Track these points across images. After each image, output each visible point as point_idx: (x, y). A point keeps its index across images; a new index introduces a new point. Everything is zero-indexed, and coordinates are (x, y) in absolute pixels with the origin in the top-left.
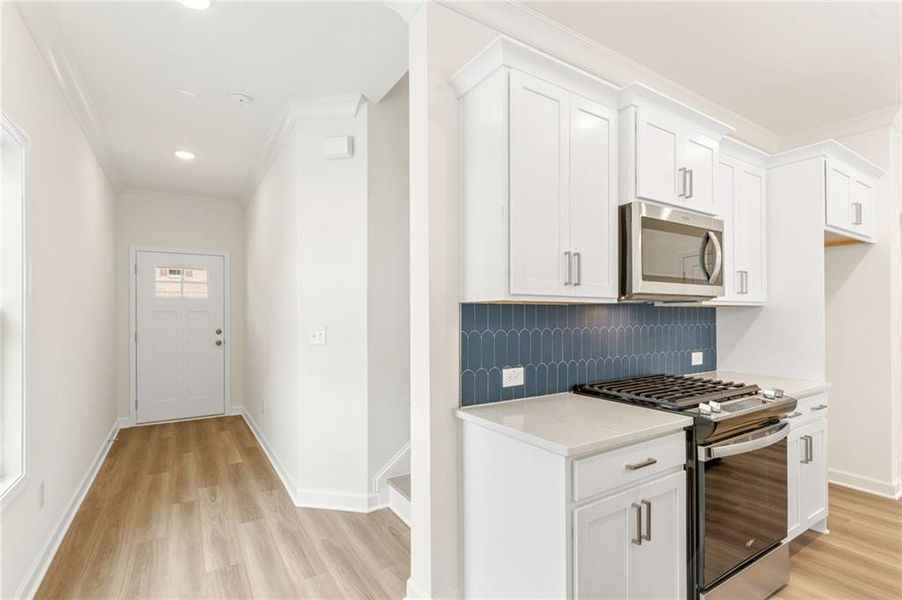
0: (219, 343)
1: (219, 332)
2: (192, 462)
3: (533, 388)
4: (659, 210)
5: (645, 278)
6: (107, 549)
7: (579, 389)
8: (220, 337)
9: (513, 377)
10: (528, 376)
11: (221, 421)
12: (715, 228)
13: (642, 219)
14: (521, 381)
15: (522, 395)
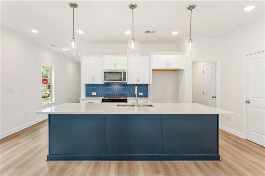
5: (105, 80)
12: (123, 71)
13: (104, 72)
14: (96, 94)
15: (96, 96)
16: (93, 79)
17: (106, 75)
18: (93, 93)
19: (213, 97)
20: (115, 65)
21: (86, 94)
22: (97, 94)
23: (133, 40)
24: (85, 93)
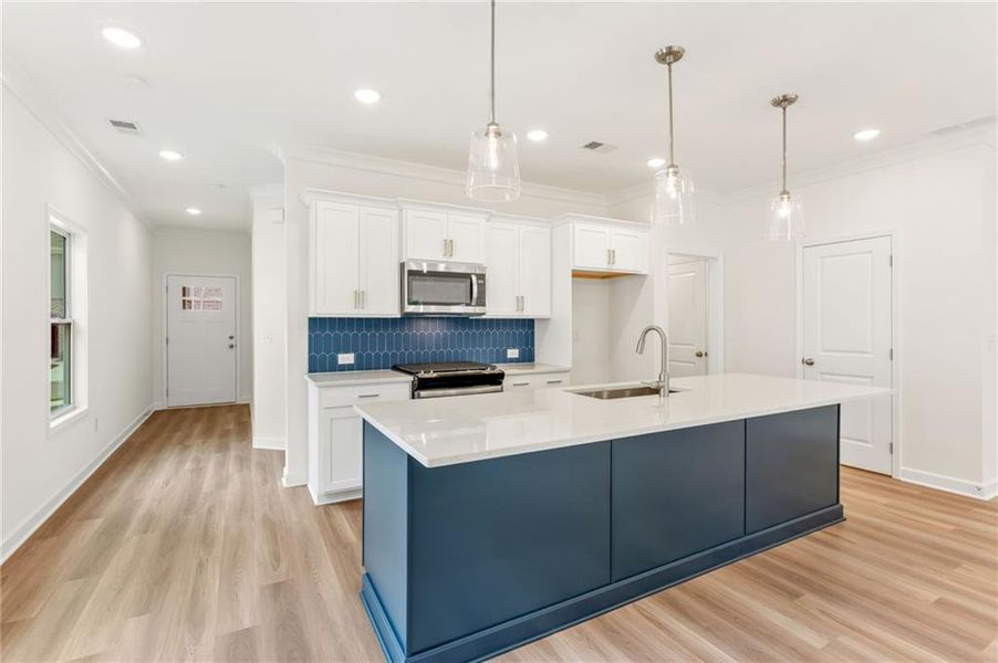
0: (232, 347)
1: (231, 338)
2: (198, 428)
3: (361, 365)
4: (436, 265)
5: (409, 303)
6: (133, 460)
7: (395, 368)
8: (232, 342)
9: (346, 358)
10: (356, 358)
11: (231, 407)
12: (478, 272)
13: (409, 271)
14: (352, 362)
15: (353, 370)
16: (359, 297)
17: (414, 283)
19: (699, 355)
21: (312, 360)
22: (358, 358)
23: (671, 170)
24: (306, 356)
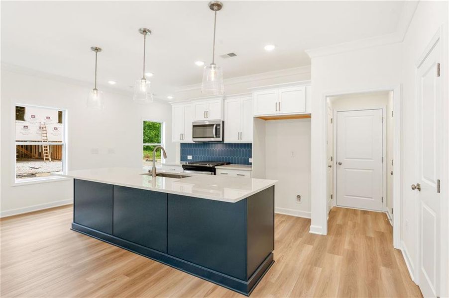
18: (188, 156)
20: (206, 114)
